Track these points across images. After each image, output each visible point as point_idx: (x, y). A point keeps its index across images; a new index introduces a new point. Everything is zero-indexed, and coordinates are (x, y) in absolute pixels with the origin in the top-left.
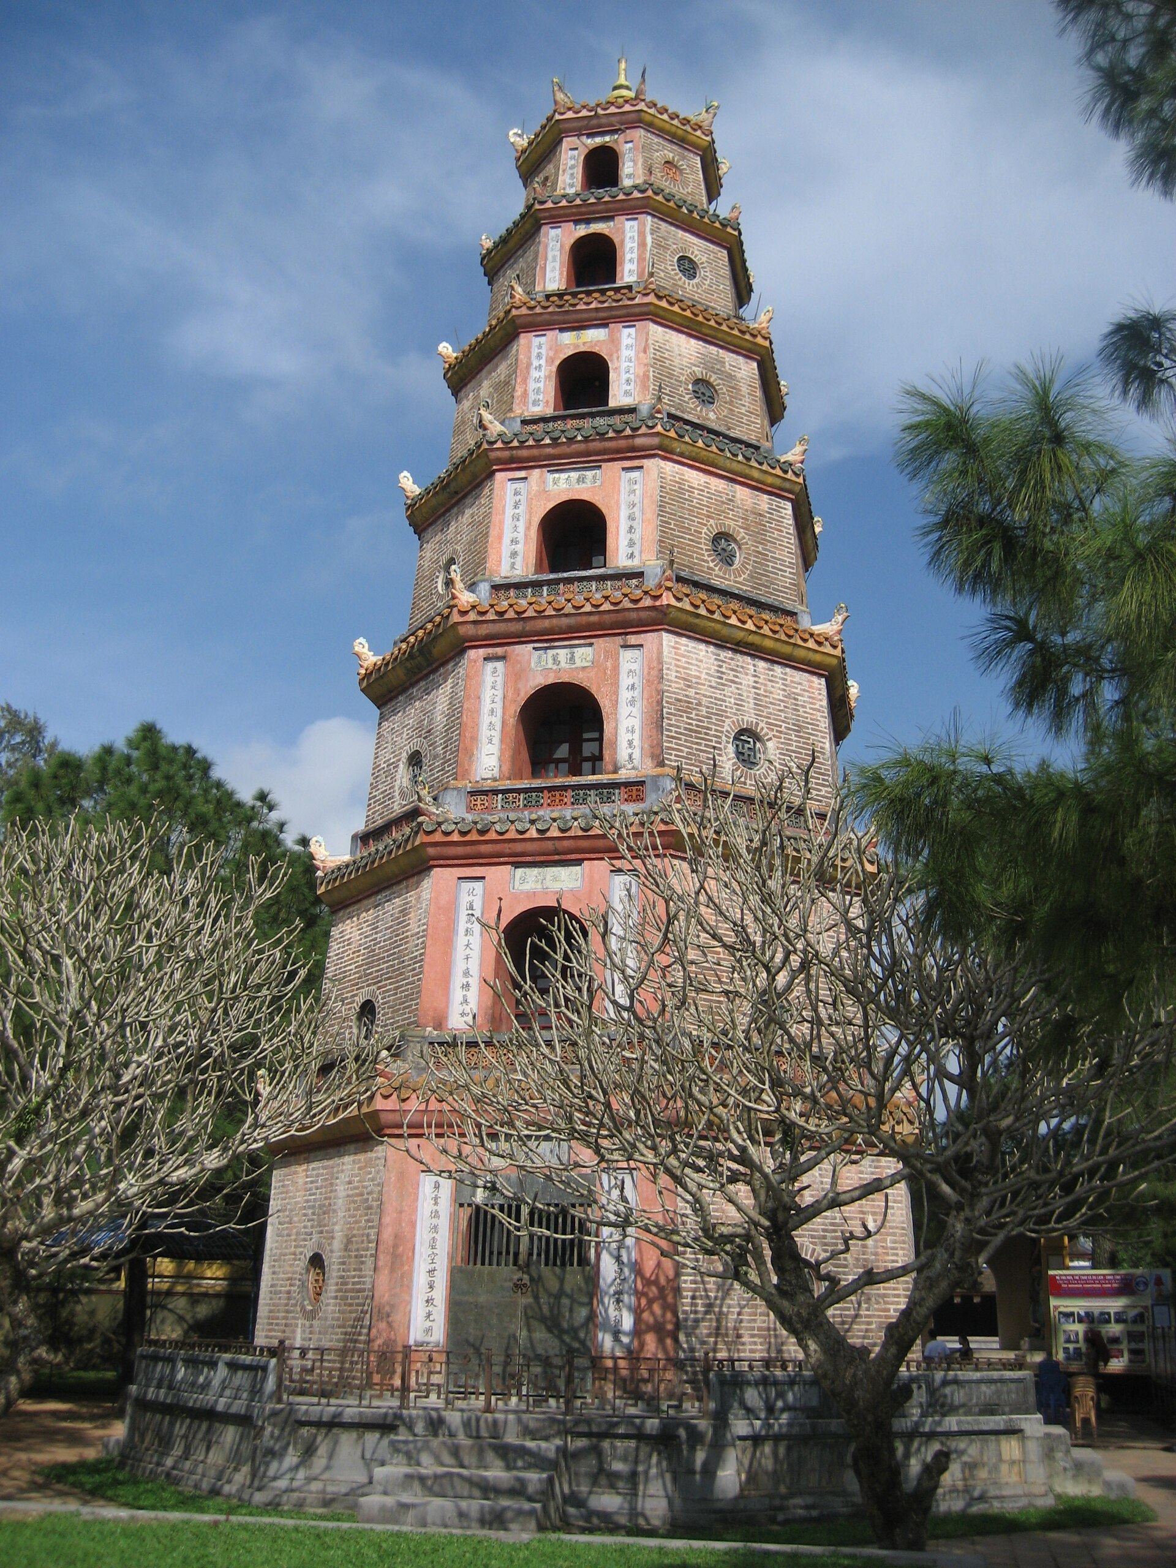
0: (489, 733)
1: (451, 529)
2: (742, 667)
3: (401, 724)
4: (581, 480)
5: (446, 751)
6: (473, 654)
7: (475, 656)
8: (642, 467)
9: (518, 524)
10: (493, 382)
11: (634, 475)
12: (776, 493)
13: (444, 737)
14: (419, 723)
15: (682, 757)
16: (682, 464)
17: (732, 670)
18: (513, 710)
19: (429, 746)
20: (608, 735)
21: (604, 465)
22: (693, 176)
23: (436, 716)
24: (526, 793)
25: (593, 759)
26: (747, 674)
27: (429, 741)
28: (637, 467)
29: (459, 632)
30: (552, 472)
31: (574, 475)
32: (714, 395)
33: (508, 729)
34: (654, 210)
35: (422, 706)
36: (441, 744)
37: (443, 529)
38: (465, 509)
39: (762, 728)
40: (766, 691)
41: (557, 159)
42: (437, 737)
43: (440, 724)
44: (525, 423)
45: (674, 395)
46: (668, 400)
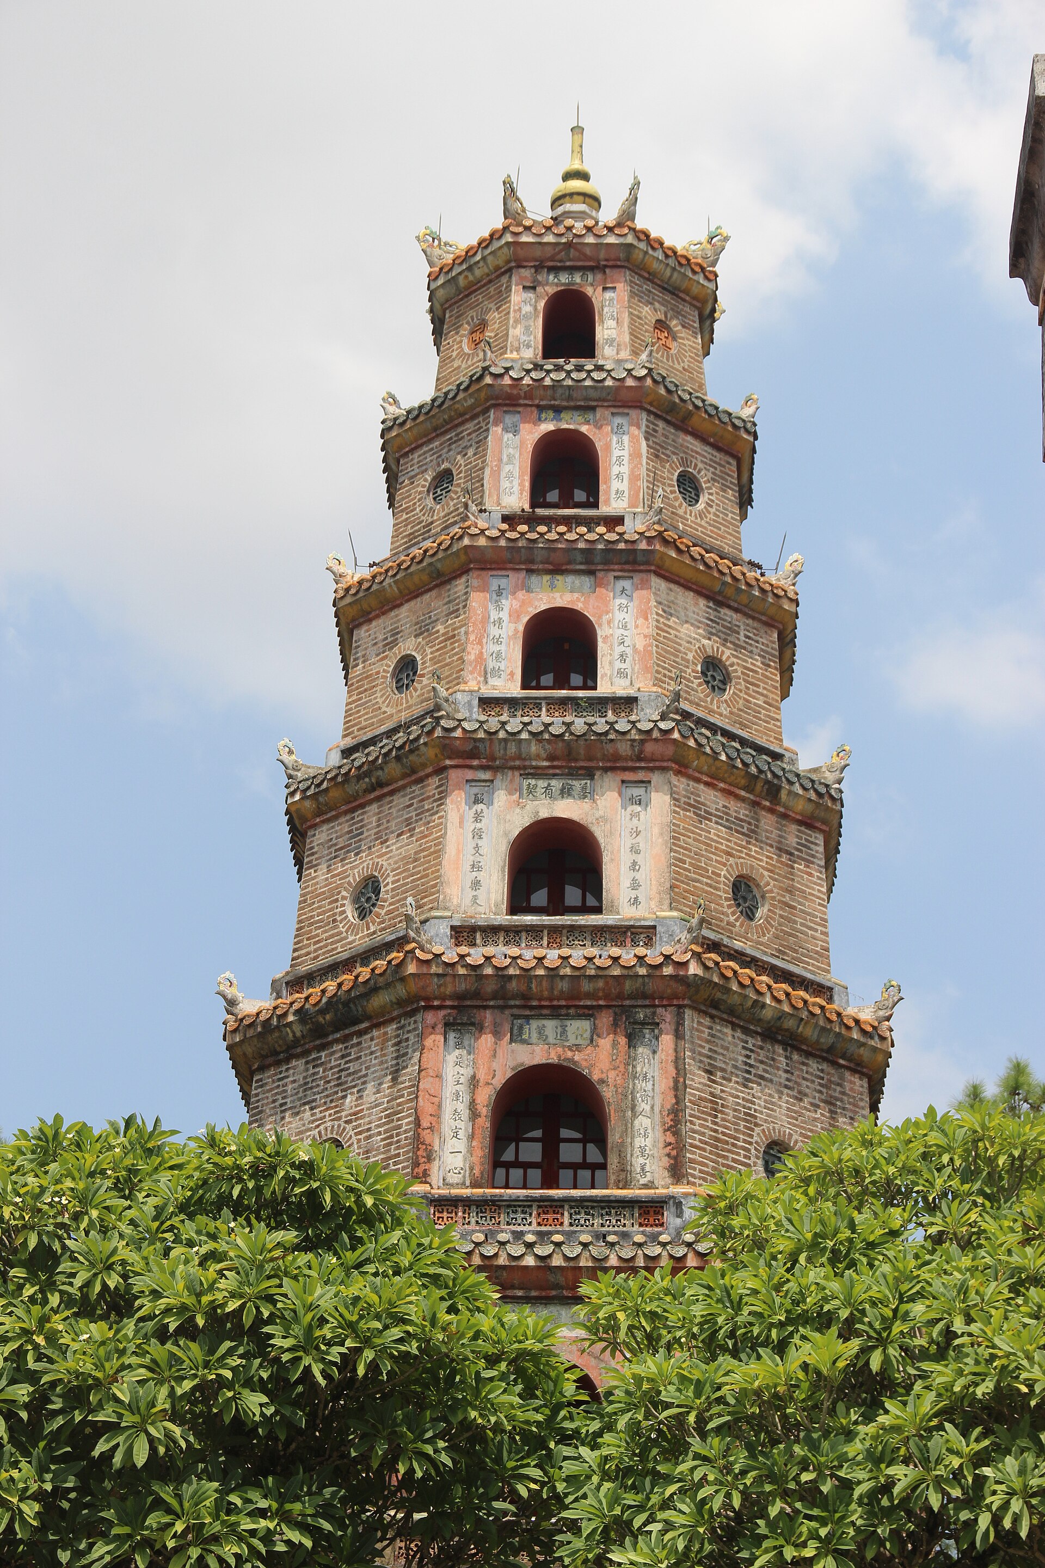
0: (453, 1124)
1: (369, 833)
2: (773, 1059)
3: (300, 1099)
4: (565, 792)
5: (390, 1144)
6: (430, 1017)
7: (434, 1020)
8: (649, 782)
9: (480, 843)
10: (423, 629)
11: (637, 791)
12: (807, 823)
13: (385, 1124)
14: (334, 1101)
15: (707, 1173)
16: (698, 781)
17: (762, 1062)
18: (485, 1096)
19: (356, 1134)
20: (614, 1137)
21: (598, 774)
22: (689, 341)
23: (370, 1094)
24: (509, 1206)
25: (575, 1167)
26: (778, 1069)
27: (357, 1127)
28: (642, 782)
29: (413, 987)
30: (526, 776)
31: (556, 784)
32: (726, 680)
33: (480, 1121)
34: (651, 404)
35: (339, 1078)
36: (379, 1133)
37: (351, 831)
38: (394, 810)
39: (796, 1142)
40: (800, 1092)
41: (502, 298)
42: (370, 1123)
43: (376, 1106)
44: (486, 703)
45: (678, 679)
46: (673, 686)
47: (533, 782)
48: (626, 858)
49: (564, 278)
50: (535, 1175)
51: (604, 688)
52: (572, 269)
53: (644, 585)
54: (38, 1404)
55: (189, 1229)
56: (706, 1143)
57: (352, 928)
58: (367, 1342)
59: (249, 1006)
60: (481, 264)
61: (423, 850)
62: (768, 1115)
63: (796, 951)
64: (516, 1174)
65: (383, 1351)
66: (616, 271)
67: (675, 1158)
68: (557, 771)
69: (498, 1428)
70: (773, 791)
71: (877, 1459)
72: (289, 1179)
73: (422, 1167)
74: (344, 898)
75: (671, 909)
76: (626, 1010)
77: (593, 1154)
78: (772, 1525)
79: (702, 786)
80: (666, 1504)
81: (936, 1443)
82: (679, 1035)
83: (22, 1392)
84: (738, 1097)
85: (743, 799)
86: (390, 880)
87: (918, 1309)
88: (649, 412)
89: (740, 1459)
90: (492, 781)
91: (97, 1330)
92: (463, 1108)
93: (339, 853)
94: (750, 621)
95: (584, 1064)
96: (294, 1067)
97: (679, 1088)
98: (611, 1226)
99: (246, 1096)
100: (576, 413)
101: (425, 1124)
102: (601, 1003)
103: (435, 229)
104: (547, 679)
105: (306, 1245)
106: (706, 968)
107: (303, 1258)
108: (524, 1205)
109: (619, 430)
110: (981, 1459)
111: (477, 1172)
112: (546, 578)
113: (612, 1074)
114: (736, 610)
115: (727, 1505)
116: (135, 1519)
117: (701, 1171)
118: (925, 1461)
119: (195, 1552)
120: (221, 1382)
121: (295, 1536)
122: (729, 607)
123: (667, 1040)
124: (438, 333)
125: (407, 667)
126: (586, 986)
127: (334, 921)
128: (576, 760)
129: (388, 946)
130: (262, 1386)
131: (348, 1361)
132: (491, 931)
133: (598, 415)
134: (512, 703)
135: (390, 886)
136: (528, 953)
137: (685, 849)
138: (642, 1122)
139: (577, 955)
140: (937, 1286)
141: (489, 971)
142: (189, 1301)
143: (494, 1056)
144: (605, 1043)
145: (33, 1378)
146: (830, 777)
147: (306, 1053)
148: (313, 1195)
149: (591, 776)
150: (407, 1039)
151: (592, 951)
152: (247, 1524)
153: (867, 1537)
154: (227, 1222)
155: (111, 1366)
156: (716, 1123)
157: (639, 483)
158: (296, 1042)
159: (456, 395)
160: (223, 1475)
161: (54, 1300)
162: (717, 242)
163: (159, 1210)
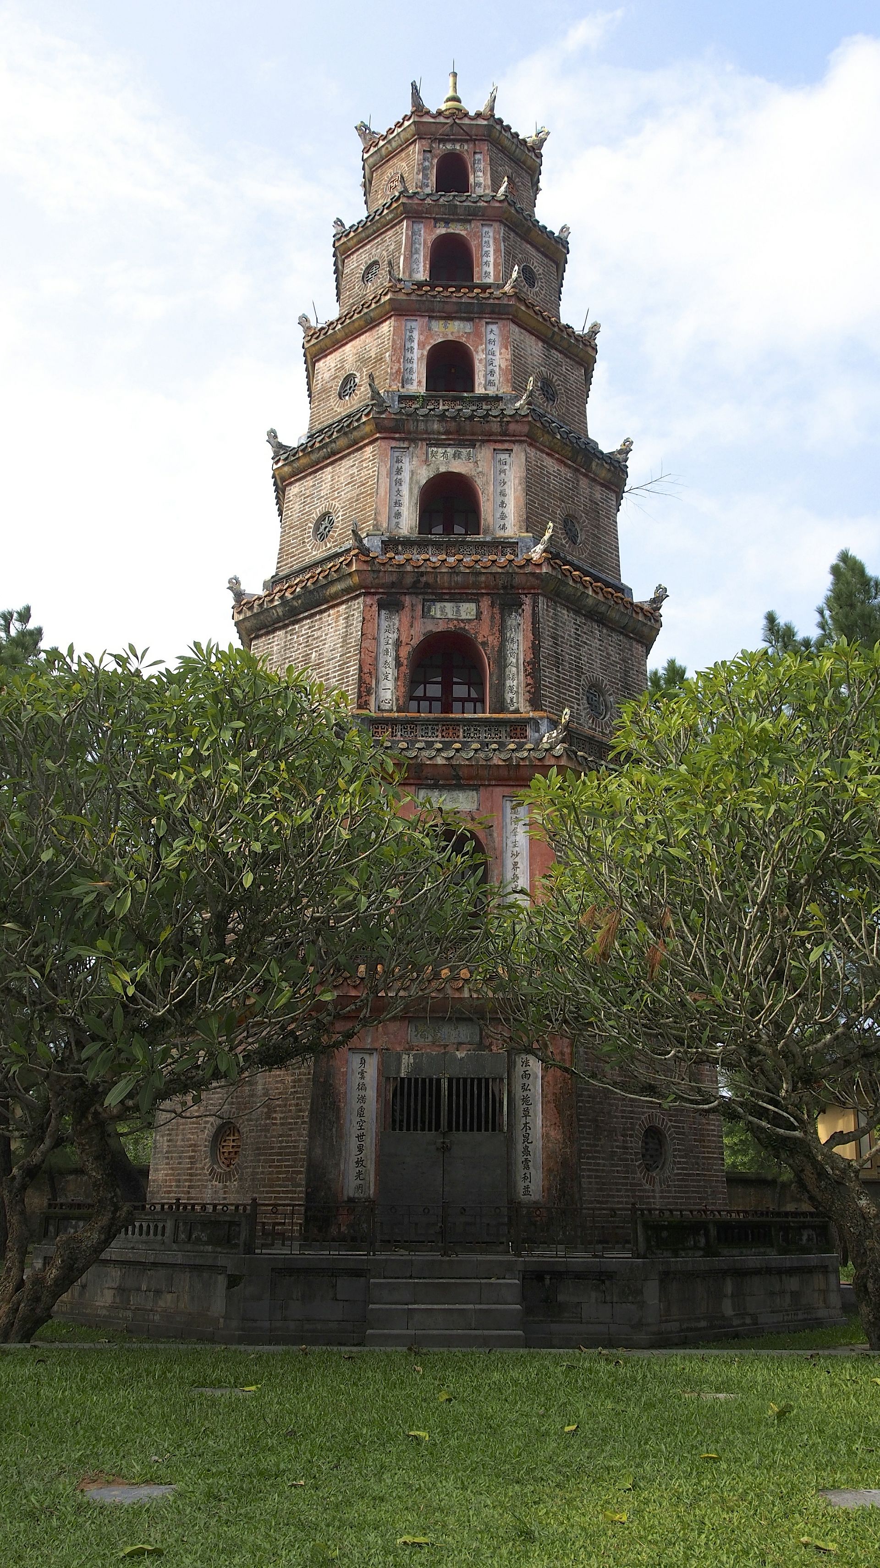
0: (385, 670)
1: (326, 486)
2: (592, 632)
3: (282, 656)
4: (456, 456)
5: (343, 683)
6: (368, 601)
7: (371, 602)
8: (512, 450)
9: (400, 488)
10: (361, 357)
11: (503, 455)
12: (606, 484)
13: (338, 671)
14: (304, 657)
15: (553, 704)
16: (542, 451)
17: (585, 633)
18: (404, 652)
19: (319, 678)
20: (493, 679)
21: (478, 444)
23: (328, 652)
24: (423, 725)
25: (463, 700)
26: (595, 638)
27: (319, 673)
28: (507, 450)
29: (356, 582)
30: (430, 445)
31: (450, 451)
32: (555, 394)
33: (403, 669)
34: (506, 219)
35: (307, 642)
36: (335, 677)
37: (314, 485)
38: (342, 470)
39: (606, 685)
40: (607, 654)
41: (410, 158)
42: (328, 670)
43: (332, 659)
44: (404, 398)
47: (435, 449)
48: (495, 499)
49: (449, 146)
50: (437, 705)
51: (479, 390)
52: (454, 141)
53: (505, 328)
56: (553, 684)
57: (315, 546)
59: (248, 596)
60: (397, 138)
61: (362, 493)
62: (589, 667)
63: (601, 566)
64: (424, 704)
66: (482, 142)
67: (533, 694)
68: (451, 442)
70: (588, 463)
73: (364, 699)
74: (310, 528)
75: (527, 532)
76: (500, 597)
77: (476, 691)
79: (544, 456)
82: (535, 613)
84: (571, 655)
85: (569, 467)
86: (340, 514)
88: (506, 225)
90: (408, 448)
92: (391, 660)
93: (306, 500)
94: (568, 360)
95: (472, 631)
96: (278, 636)
97: (535, 647)
98: (492, 738)
100: (459, 224)
101: (366, 670)
102: (483, 591)
103: (367, 123)
104: (442, 384)
106: (553, 568)
108: (432, 724)
109: (485, 235)
111: (401, 702)
112: (441, 322)
113: (490, 639)
114: (560, 352)
117: (550, 702)
122: (556, 349)
123: (527, 615)
125: (350, 382)
126: (474, 579)
127: (304, 542)
128: (464, 435)
129: (339, 554)
132: (409, 543)
133: (473, 225)
134: (421, 398)
135: (340, 518)
136: (434, 557)
137: (535, 494)
138: (511, 670)
139: (468, 559)
141: (409, 568)
143: (412, 626)
144: (487, 616)
146: (620, 457)
147: (285, 626)
149: (474, 447)
150: (353, 615)
151: (477, 557)
156: (558, 672)
157: (500, 268)
158: (279, 620)
159: (382, 212)
162: (543, 134)
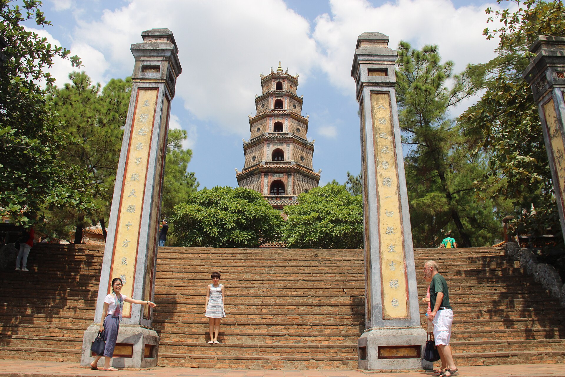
0: (266, 187)
1: (254, 150)
3: (246, 184)
4: (279, 145)
5: (258, 190)
6: (262, 174)
9: (268, 152)
10: (261, 124)
11: (289, 145)
12: (310, 149)
13: (257, 187)
14: (250, 184)
17: (304, 179)
18: (270, 184)
20: (286, 189)
22: (294, 88)
23: (255, 184)
25: (281, 193)
26: (306, 180)
29: (260, 170)
32: (299, 131)
33: (269, 187)
35: (251, 182)
37: (252, 150)
38: (257, 147)
39: (309, 189)
40: (309, 183)
41: (271, 82)
42: (255, 187)
44: (269, 134)
45: (294, 131)
46: (293, 132)
47: (275, 144)
48: (287, 154)
49: (278, 80)
50: (276, 194)
51: (284, 132)
52: (280, 79)
53: (289, 119)
54: (217, 221)
55: (235, 200)
56: (297, 189)
57: (252, 163)
58: (258, 214)
59: (239, 173)
60: (268, 78)
61: (261, 153)
62: (305, 186)
63: (308, 166)
64: (273, 193)
65: (259, 215)
66: (285, 79)
67: (294, 192)
68: (278, 143)
69: (274, 224)
70: (306, 145)
71: (321, 227)
72: (247, 194)
73: (262, 193)
74: (251, 159)
75: (293, 160)
76: (288, 173)
77: (283, 191)
78: (308, 235)
79: (297, 145)
80: (295, 233)
81: (328, 225)
82: (294, 176)
83: (215, 219)
84: (301, 184)
85: (302, 146)
86: (257, 156)
87: (326, 209)
88: (289, 97)
89: (304, 227)
90: (270, 144)
91: (224, 212)
92: (267, 185)
93: (250, 153)
94: (302, 124)
95: (282, 180)
96: (245, 180)
97: (294, 183)
98: (286, 200)
99: (239, 184)
100: (280, 97)
101: (262, 187)
102: (284, 172)
104: (277, 131)
105: (249, 202)
106: (297, 168)
107: (249, 203)
108: (274, 197)
109: (286, 99)
110: (334, 227)
111: (268, 193)
112: (277, 118)
113: (285, 181)
114: (301, 122)
115: (303, 233)
116: (230, 235)
117: (297, 193)
118: (327, 227)
119: (237, 239)
120: (239, 218)
121: (249, 237)
123: (292, 177)
124: (262, 87)
125: (259, 129)
126: (282, 170)
127: (250, 162)
128: (281, 141)
129: (257, 165)
130: (245, 219)
131: (255, 216)
132: (270, 163)
133: (283, 97)
134: (272, 134)
136: (275, 166)
137: (295, 152)
138: (289, 187)
139: (281, 166)
140: (328, 206)
141: (270, 168)
142: (235, 209)
143: (271, 179)
144: (285, 177)
145: (216, 218)
146: (313, 143)
148: (250, 196)
149: (283, 143)
150: (259, 177)
151: (283, 165)
152: (243, 236)
153: (319, 236)
154: (239, 199)
155: (226, 216)
156: (299, 187)
157: (288, 106)
158: (245, 177)
159: (265, 95)
160: (240, 229)
161: (218, 208)
162: (298, 76)
163: (231, 197)
